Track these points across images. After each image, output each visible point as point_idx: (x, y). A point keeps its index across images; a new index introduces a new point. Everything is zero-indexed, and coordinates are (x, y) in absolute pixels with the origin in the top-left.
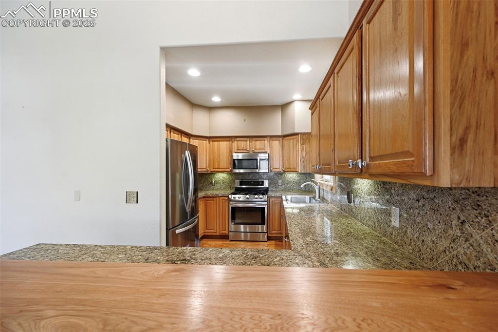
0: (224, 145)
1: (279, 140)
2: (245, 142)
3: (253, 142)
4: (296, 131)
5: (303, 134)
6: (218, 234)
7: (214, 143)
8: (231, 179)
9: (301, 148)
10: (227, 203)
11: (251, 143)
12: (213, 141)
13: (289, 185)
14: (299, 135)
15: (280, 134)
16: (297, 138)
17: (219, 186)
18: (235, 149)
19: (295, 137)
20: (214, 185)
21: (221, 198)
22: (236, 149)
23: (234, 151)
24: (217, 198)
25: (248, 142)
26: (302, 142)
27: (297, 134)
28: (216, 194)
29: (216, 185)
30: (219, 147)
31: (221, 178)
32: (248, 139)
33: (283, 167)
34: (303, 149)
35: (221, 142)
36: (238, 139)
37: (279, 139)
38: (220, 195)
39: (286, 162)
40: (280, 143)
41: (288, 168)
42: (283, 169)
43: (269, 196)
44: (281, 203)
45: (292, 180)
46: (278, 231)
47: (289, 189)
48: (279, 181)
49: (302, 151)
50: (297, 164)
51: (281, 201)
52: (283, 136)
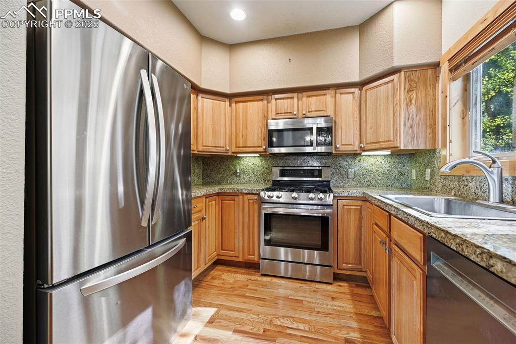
0: (254, 108)
1: (354, 93)
2: (289, 100)
3: (305, 99)
4: (397, 63)
5: (410, 69)
6: (240, 259)
7: (237, 104)
8: (266, 167)
9: (405, 99)
10: (256, 206)
11: (300, 102)
12: (237, 102)
13: (368, 178)
14: (403, 73)
15: (356, 79)
16: (396, 80)
17: (247, 177)
18: (272, 113)
20: (239, 177)
21: (246, 197)
22: (274, 113)
23: (270, 117)
24: (241, 197)
25: (295, 100)
26: (407, 87)
27: (396, 71)
28: (238, 190)
29: (242, 175)
30: (245, 112)
31: (250, 164)
32: (295, 95)
33: (361, 142)
34: (411, 100)
35: (248, 103)
36: (277, 96)
37: (353, 90)
38: (245, 192)
39: (369, 130)
40: (355, 98)
41: (373, 143)
42: (362, 145)
43: (336, 195)
44: (360, 209)
45: (374, 169)
46: (355, 264)
47: (368, 185)
48: (349, 170)
49: (407, 105)
50: (396, 132)
51: (361, 206)
52: (361, 85)
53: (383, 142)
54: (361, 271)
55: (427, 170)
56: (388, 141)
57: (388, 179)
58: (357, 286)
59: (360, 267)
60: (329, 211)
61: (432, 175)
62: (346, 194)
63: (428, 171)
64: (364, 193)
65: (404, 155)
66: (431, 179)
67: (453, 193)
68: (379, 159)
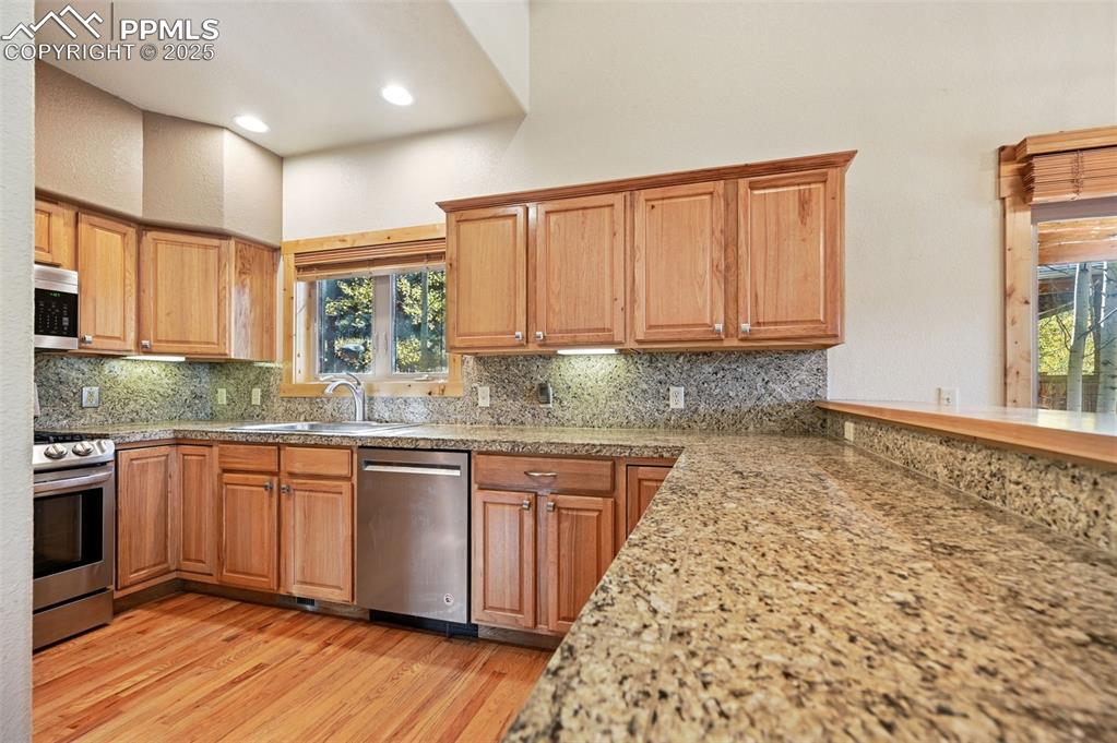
1: (124, 235)
4: (228, 225)
5: (244, 241)
9: (236, 283)
13: (132, 405)
14: (232, 243)
15: (137, 212)
16: (223, 250)
19: (215, 242)
26: (239, 265)
27: (223, 235)
33: (145, 338)
34: (244, 287)
37: (122, 227)
39: (162, 318)
40: (125, 246)
41: (173, 342)
42: (144, 342)
43: (117, 441)
44: (166, 461)
45: (145, 388)
46: (155, 565)
47: (132, 420)
48: (86, 390)
49: (239, 292)
50: (222, 331)
51: (167, 456)
52: (144, 226)
53: (195, 342)
54: (168, 572)
55: (254, 390)
56: (208, 343)
57: (173, 404)
58: (161, 602)
59: (165, 566)
60: (100, 475)
61: (265, 396)
62: (138, 438)
63: (257, 393)
64: (175, 431)
65: (201, 363)
66: (262, 402)
67: (302, 418)
68: (155, 369)
